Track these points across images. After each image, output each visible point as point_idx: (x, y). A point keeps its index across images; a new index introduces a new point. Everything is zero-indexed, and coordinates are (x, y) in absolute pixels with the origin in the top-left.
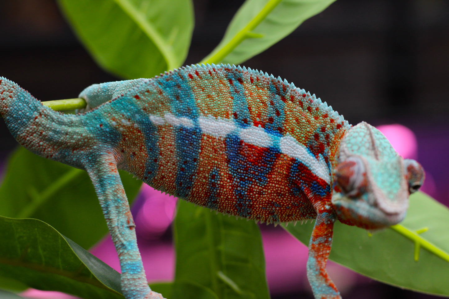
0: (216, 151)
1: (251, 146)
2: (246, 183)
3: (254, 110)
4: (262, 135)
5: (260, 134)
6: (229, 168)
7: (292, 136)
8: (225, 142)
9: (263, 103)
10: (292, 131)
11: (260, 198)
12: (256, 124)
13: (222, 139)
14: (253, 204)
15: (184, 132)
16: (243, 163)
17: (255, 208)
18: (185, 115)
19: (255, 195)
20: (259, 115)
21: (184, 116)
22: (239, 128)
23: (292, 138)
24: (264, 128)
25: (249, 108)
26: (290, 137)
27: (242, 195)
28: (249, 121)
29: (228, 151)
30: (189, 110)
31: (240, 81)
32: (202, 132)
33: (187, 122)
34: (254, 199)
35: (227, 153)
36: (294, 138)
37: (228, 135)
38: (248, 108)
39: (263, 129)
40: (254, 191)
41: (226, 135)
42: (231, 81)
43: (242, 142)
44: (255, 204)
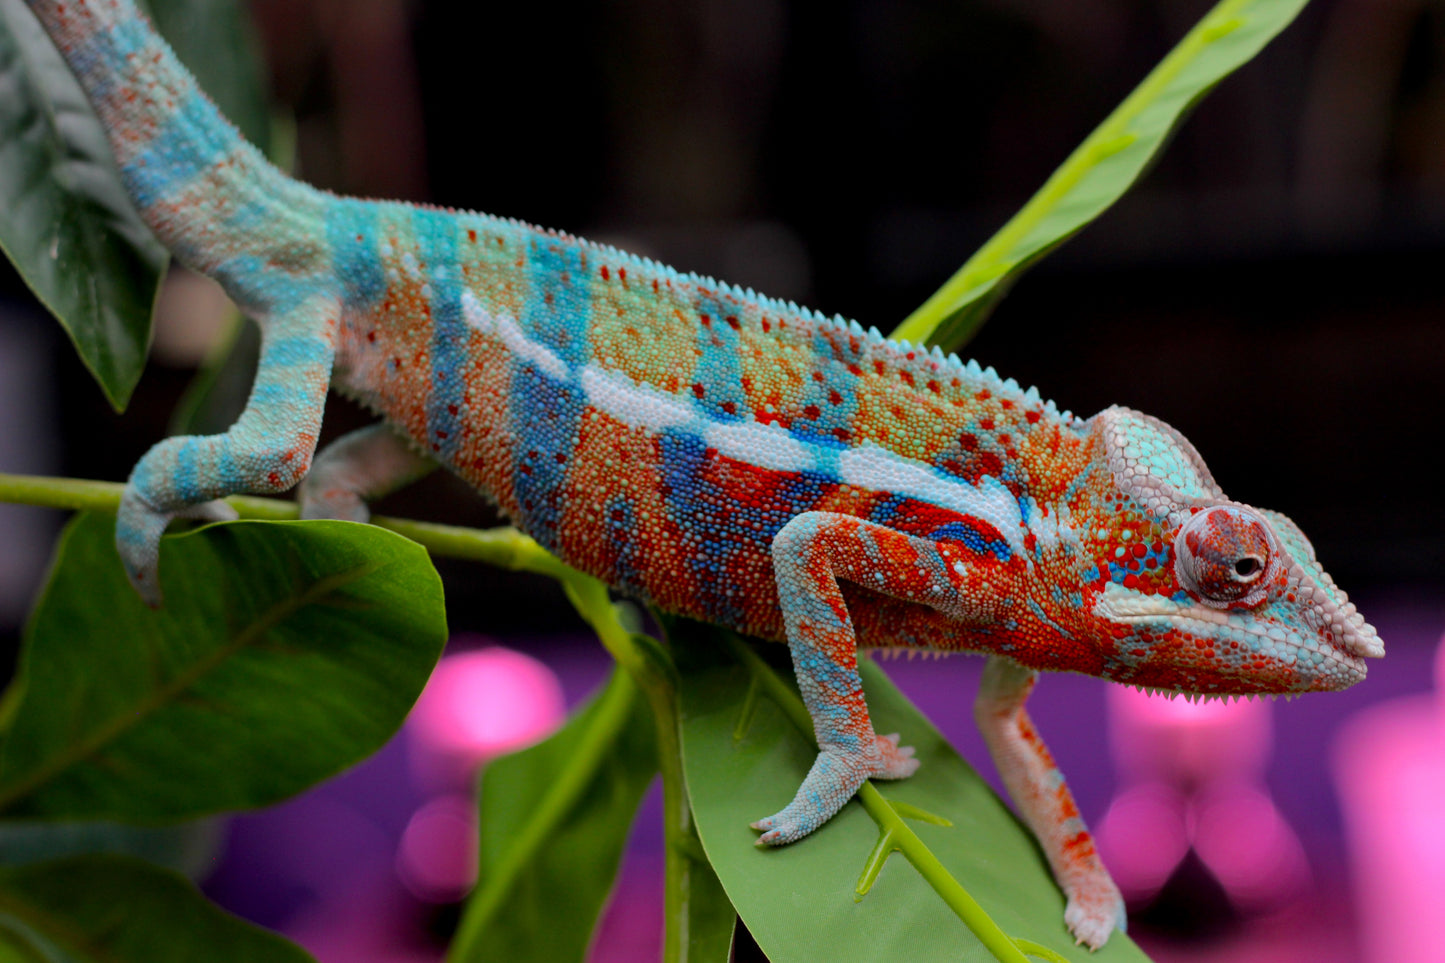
0: (624, 456)
1: (740, 467)
2: (722, 546)
3: (758, 386)
4: (779, 444)
5: (773, 441)
6: (667, 507)
7: (882, 447)
8: (656, 442)
9: (790, 373)
10: (883, 435)
11: (767, 582)
12: (763, 418)
13: (648, 434)
14: (748, 595)
15: (536, 380)
16: (711, 499)
17: (754, 608)
18: (548, 343)
19: (751, 574)
20: (774, 399)
21: (546, 345)
22: (705, 421)
23: (883, 450)
24: (789, 428)
25: (746, 382)
26: (875, 447)
27: (712, 573)
28: (742, 410)
29: (667, 465)
30: (563, 336)
31: (734, 322)
32: (585, 400)
33: (549, 362)
34: (749, 585)
35: (661, 470)
36: (889, 449)
37: (668, 429)
38: (743, 380)
39: (786, 430)
40: (749, 565)
41: (661, 428)
42: (705, 320)
43: (710, 453)
44: (753, 595)
